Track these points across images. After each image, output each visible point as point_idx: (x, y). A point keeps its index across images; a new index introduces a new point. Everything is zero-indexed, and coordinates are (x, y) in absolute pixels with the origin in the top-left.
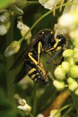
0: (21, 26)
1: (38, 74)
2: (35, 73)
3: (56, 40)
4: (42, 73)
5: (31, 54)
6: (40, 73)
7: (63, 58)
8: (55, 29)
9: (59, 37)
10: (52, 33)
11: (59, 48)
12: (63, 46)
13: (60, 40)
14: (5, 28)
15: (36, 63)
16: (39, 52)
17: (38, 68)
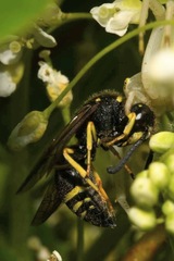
0: (48, 74)
1: (88, 199)
2: (80, 197)
3: (130, 116)
4: (100, 198)
5: (70, 151)
6: (93, 199)
7: (152, 152)
8: (126, 90)
9: (136, 109)
10: (119, 99)
11: (137, 136)
12: (147, 131)
13: (139, 116)
14: (10, 79)
15: (83, 173)
16: (89, 146)
17: (88, 185)
